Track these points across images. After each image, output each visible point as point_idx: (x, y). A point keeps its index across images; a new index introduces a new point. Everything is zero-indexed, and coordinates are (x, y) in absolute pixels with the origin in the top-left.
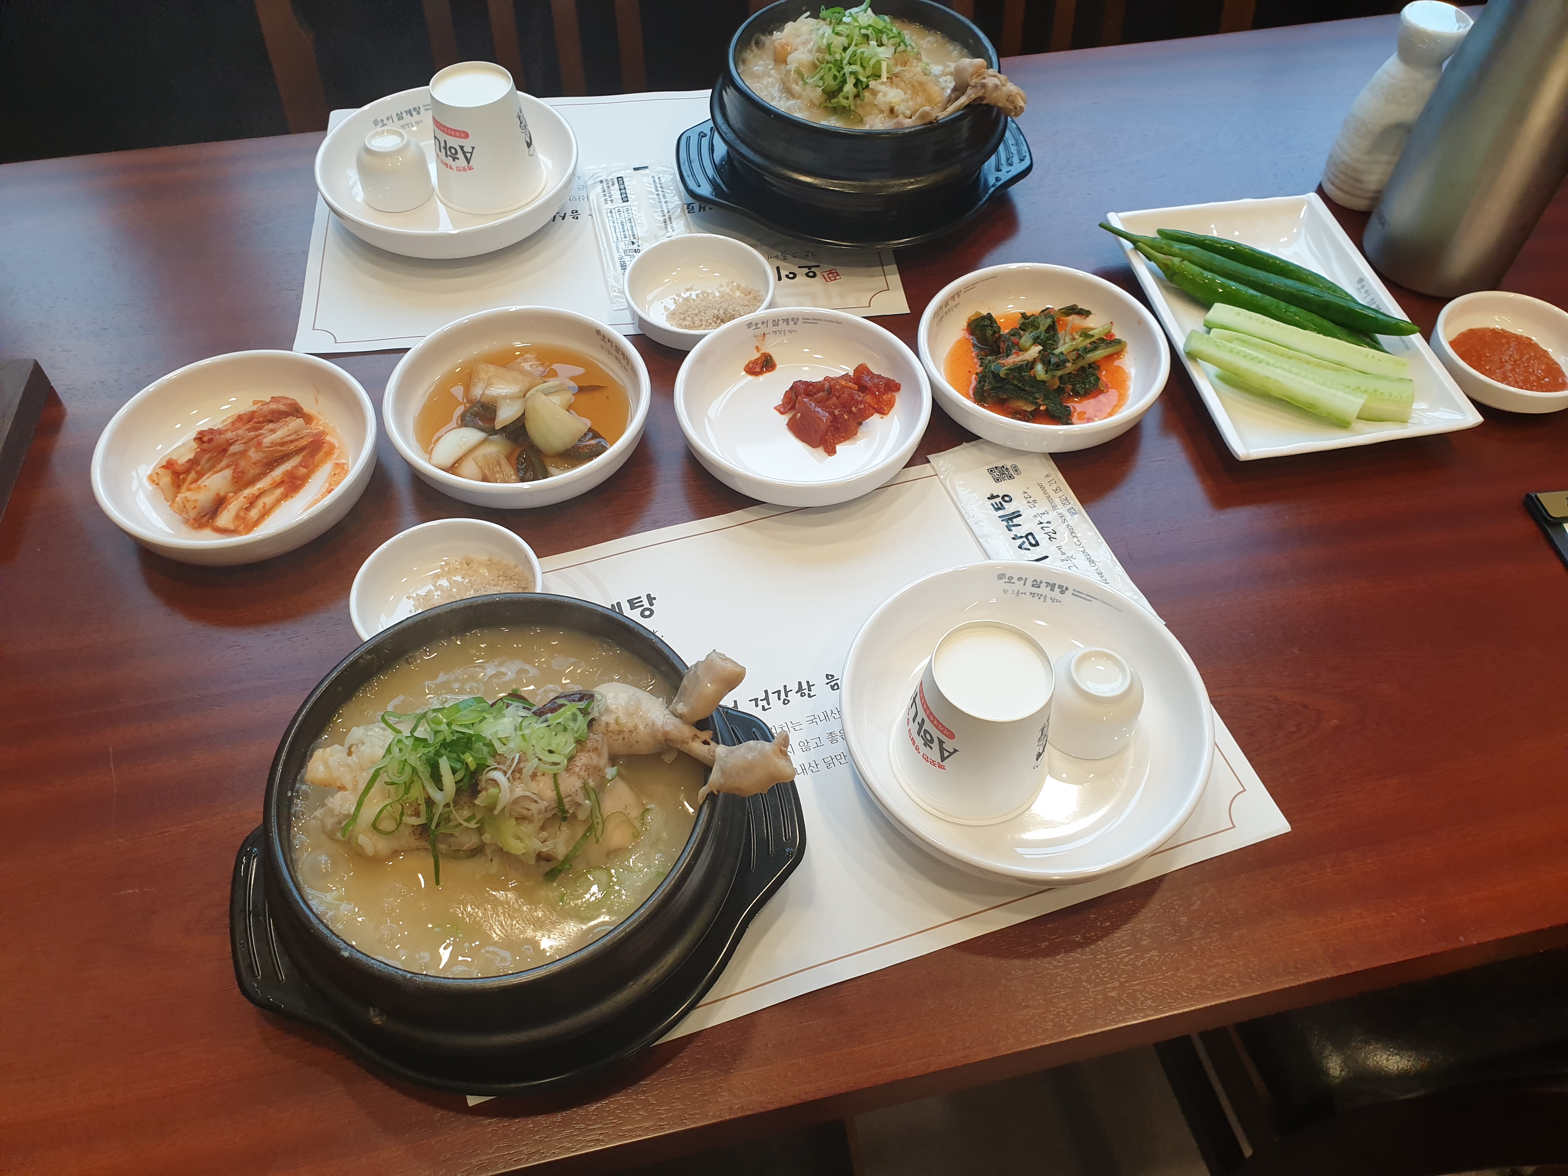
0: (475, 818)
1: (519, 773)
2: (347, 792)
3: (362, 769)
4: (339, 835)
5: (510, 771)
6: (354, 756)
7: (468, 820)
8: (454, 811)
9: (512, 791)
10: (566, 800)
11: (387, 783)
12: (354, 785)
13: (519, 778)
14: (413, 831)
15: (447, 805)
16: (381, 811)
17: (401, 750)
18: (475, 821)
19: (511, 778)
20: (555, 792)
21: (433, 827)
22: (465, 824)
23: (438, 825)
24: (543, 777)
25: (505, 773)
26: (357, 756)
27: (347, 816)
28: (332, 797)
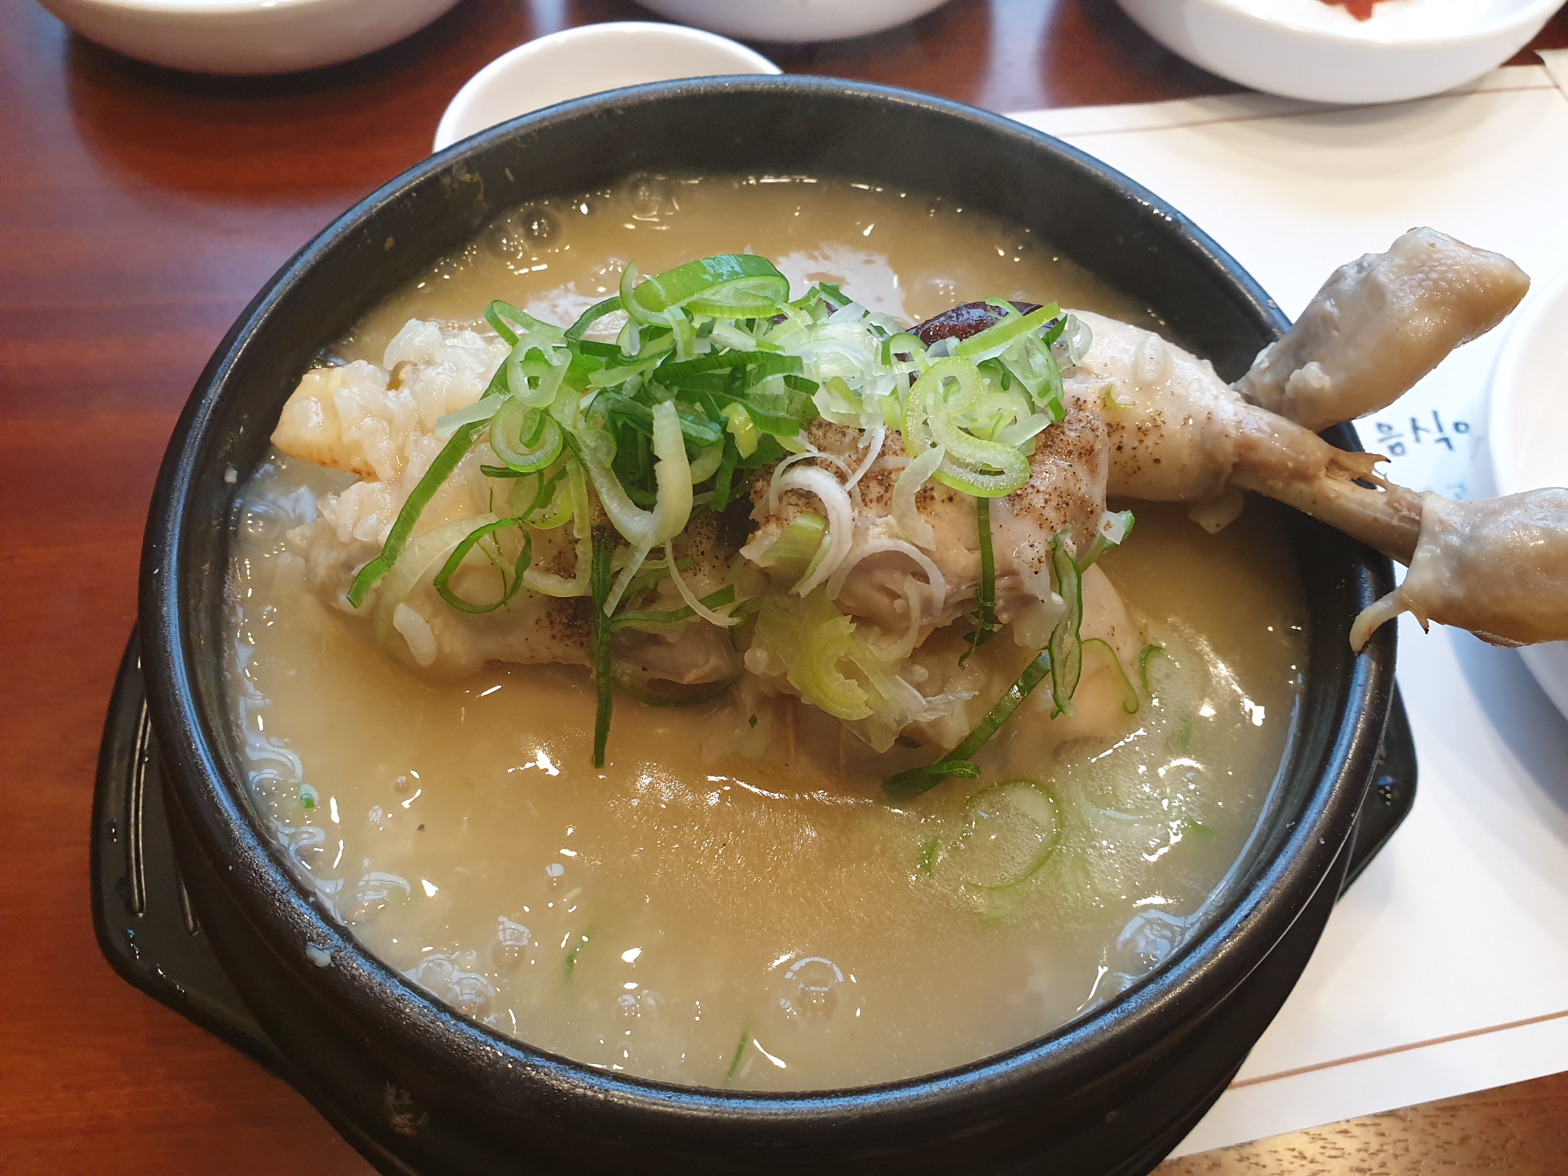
0: (732, 599)
1: (880, 483)
2: (376, 485)
3: (423, 429)
4: (343, 599)
5: (860, 474)
6: (405, 393)
7: (711, 602)
8: (674, 571)
9: (858, 533)
10: (1002, 583)
11: (488, 471)
12: (396, 470)
13: (880, 499)
14: (549, 615)
15: (656, 553)
16: (465, 545)
17: (533, 382)
18: (729, 608)
19: (857, 493)
20: (977, 555)
21: (609, 611)
22: (703, 611)
23: (621, 607)
24: (948, 508)
25: (842, 478)
26: (413, 393)
27: (369, 550)
28: (337, 494)
